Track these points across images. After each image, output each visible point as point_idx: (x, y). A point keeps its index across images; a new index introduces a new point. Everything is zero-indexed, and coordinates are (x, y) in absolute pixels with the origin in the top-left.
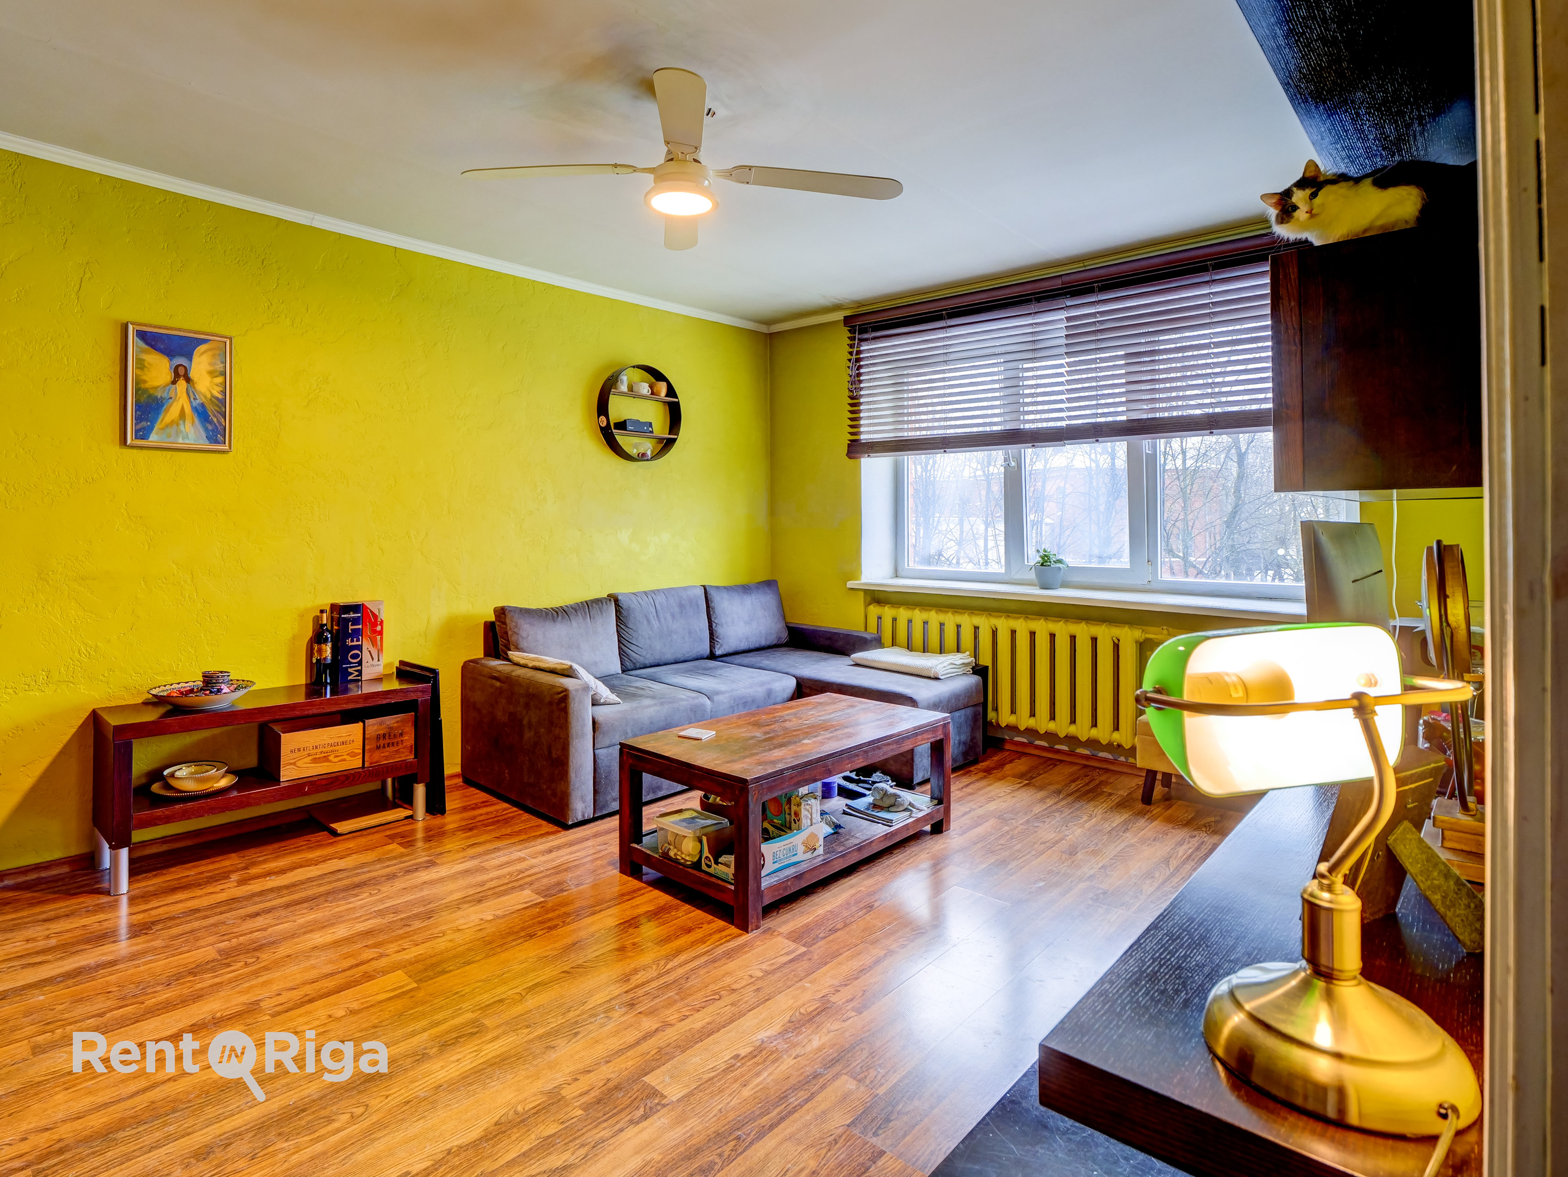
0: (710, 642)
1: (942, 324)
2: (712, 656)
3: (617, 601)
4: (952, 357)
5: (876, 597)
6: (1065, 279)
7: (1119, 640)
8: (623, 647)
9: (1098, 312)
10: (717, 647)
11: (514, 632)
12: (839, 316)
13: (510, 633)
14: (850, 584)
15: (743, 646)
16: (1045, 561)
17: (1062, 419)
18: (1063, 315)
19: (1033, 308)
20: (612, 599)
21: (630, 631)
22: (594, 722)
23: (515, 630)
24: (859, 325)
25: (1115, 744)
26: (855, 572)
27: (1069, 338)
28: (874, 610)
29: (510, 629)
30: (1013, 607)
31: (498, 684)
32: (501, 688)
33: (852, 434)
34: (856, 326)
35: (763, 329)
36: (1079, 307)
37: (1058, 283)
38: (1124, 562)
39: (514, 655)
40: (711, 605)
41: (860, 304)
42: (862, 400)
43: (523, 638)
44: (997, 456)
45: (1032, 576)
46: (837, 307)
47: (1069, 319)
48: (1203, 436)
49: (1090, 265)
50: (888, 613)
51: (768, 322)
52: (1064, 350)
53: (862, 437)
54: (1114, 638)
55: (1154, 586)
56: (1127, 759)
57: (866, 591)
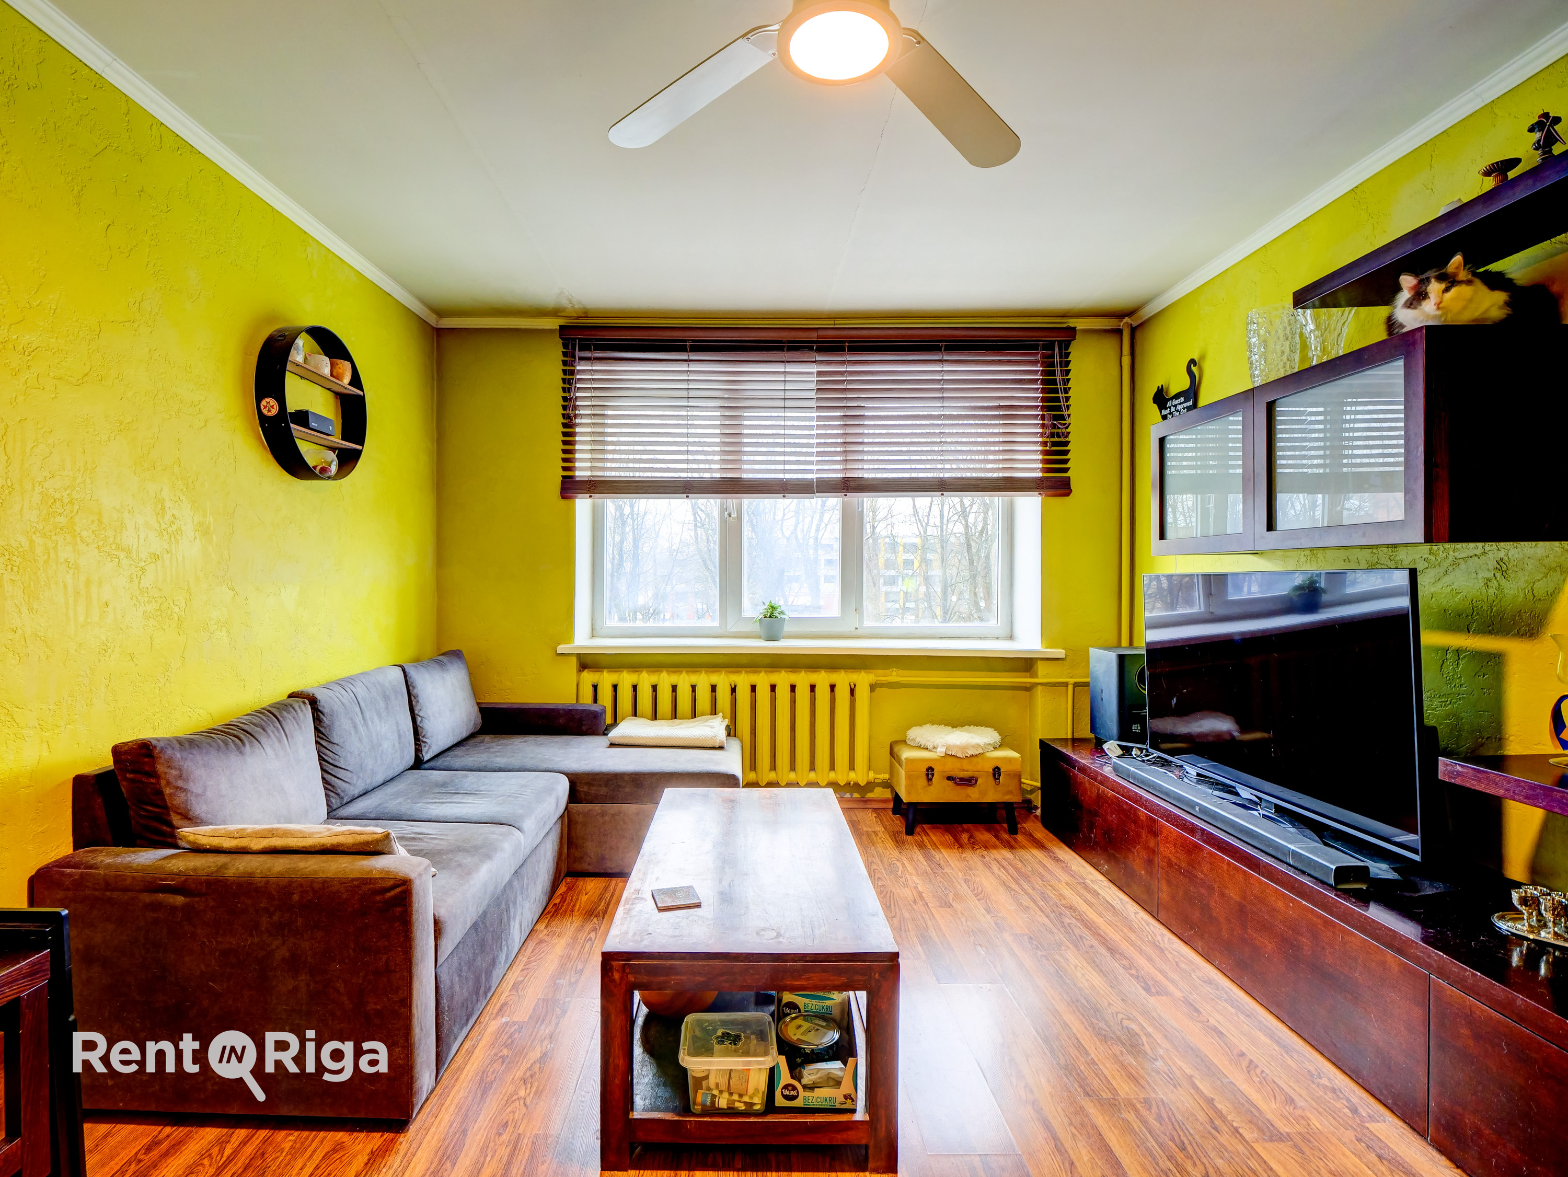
0: (416, 744)
1: (684, 356)
2: (418, 764)
3: (313, 702)
4: (692, 394)
5: (586, 663)
6: (821, 333)
7: (855, 685)
8: (328, 777)
9: (846, 371)
10: (425, 750)
11: (177, 788)
12: (553, 324)
13: (168, 791)
14: (562, 649)
15: (449, 744)
16: (772, 614)
17: (811, 471)
18: (814, 369)
19: (787, 356)
20: (307, 702)
21: (335, 748)
22: (436, 922)
23: (180, 783)
24: (580, 340)
25: (852, 783)
26: (568, 634)
27: (819, 393)
28: (588, 678)
29: (168, 783)
30: (744, 661)
31: (180, 900)
32: (186, 908)
33: (565, 469)
34: (575, 339)
35: (432, 320)
36: (830, 364)
37: (813, 336)
38: (834, 610)
39: (188, 832)
40: (414, 692)
41: (586, 314)
42: (577, 430)
43: (197, 795)
44: (711, 505)
45: (757, 628)
46: (554, 313)
47: (820, 373)
48: (932, 497)
49: (841, 323)
50: (606, 680)
51: (440, 313)
52: (813, 404)
53: (577, 473)
54: (852, 684)
55: (859, 632)
56: (851, 795)
57: (579, 656)
